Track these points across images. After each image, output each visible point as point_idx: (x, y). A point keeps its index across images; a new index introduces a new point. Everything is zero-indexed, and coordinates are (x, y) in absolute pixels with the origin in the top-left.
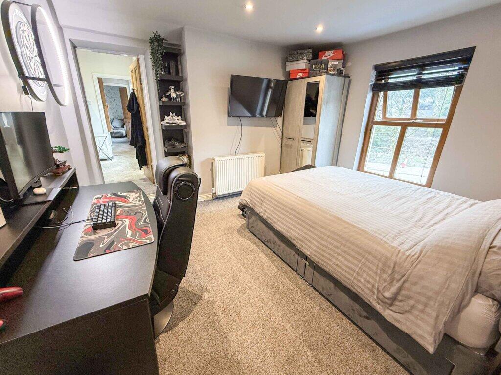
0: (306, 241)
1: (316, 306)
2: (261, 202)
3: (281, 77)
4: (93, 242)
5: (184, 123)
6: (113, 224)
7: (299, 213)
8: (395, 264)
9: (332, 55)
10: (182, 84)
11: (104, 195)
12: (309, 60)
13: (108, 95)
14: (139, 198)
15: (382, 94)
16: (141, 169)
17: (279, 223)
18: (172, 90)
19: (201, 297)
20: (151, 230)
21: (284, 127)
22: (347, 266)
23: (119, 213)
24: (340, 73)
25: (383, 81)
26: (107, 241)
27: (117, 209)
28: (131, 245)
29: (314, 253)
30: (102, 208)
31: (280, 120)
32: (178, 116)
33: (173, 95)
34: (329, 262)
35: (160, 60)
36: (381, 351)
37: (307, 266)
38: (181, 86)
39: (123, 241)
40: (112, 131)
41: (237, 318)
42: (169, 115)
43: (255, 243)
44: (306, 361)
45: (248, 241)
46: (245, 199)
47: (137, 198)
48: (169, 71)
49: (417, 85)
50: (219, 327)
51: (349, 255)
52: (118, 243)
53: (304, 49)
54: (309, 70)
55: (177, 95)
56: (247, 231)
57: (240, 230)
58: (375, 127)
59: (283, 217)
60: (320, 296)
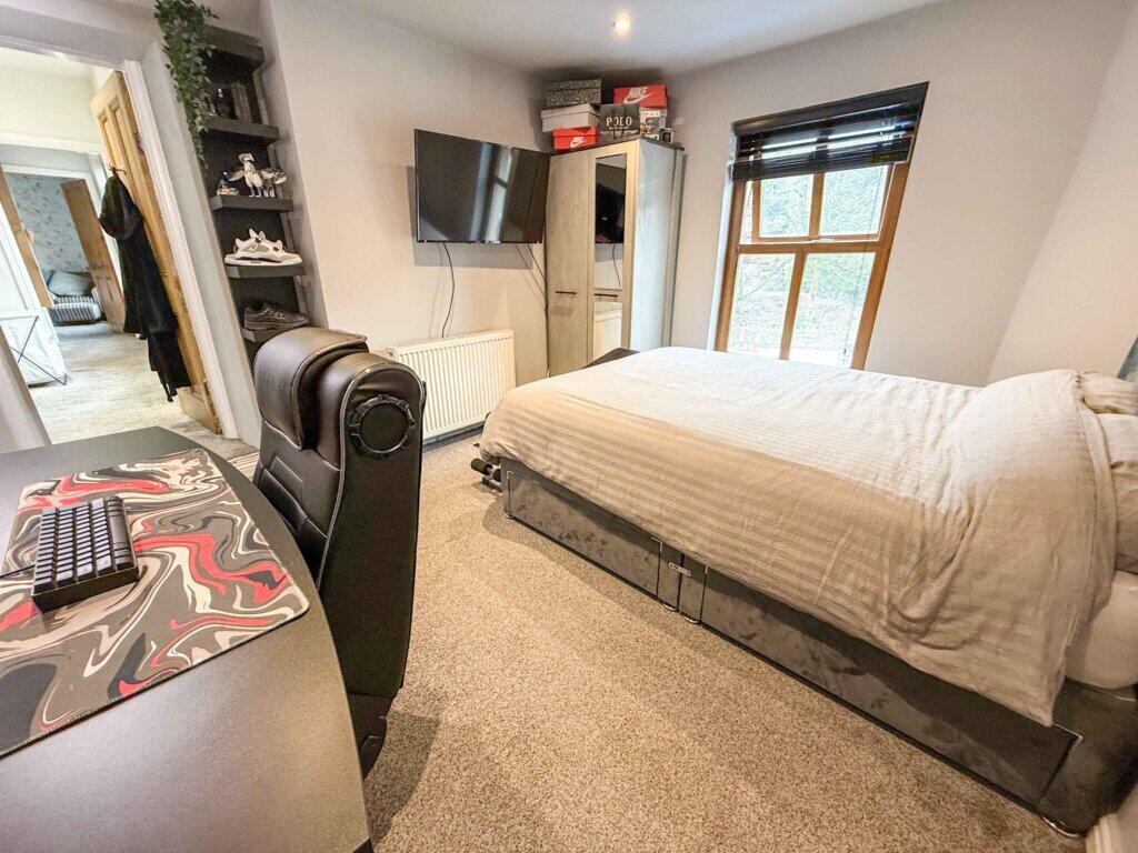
0: (684, 521)
1: (725, 668)
2: (545, 442)
3: (531, 145)
4: (46, 661)
5: (296, 259)
6: (125, 575)
7: (655, 457)
8: (924, 536)
9: (643, 97)
10: (275, 151)
11: (62, 479)
12: (596, 107)
13: (25, 204)
14: (202, 474)
15: (749, 184)
16: (170, 400)
17: (602, 487)
18: (248, 166)
19: (437, 723)
20: (284, 570)
21: (549, 266)
22: (801, 563)
23: (137, 529)
24: (665, 139)
25: (752, 158)
26: (110, 644)
27: (130, 518)
28: (224, 640)
29: (707, 544)
30: (65, 524)
31: (537, 248)
32: (275, 241)
33: (253, 178)
34: (752, 561)
35: (197, 74)
36: (890, 738)
37: (685, 581)
38: (271, 156)
39: (182, 632)
40: (53, 306)
41: (552, 754)
42: (249, 237)
43: (535, 546)
44: (754, 818)
45: (518, 545)
46: (496, 439)
47: (193, 472)
48: (233, 110)
49: (818, 164)
50: (512, 796)
51: (803, 534)
52: (165, 643)
53: (584, 80)
54: (598, 128)
55: (265, 181)
56: (507, 521)
57: (489, 521)
58: (742, 257)
59: (613, 470)
60: (725, 644)
